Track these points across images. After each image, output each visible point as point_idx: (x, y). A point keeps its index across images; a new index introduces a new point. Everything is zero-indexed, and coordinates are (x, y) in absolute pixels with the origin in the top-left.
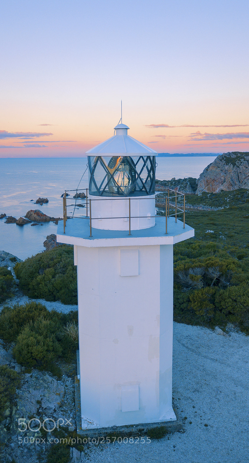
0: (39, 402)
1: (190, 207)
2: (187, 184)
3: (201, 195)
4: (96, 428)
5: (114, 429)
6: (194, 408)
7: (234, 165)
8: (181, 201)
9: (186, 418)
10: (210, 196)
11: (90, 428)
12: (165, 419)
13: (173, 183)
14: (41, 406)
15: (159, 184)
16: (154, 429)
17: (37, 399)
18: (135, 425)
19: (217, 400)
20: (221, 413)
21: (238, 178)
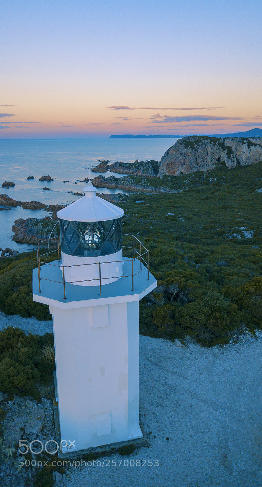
0: (22, 429)
1: (152, 189)
2: (149, 166)
3: (163, 178)
4: (75, 451)
5: (90, 451)
6: (157, 422)
7: (193, 148)
8: (144, 183)
9: (151, 433)
10: (170, 179)
11: (69, 452)
12: (133, 437)
13: (137, 166)
14: (24, 432)
15: (123, 166)
16: (124, 447)
17: (20, 426)
18: (108, 445)
19: (176, 413)
20: (180, 426)
21: (196, 161)
